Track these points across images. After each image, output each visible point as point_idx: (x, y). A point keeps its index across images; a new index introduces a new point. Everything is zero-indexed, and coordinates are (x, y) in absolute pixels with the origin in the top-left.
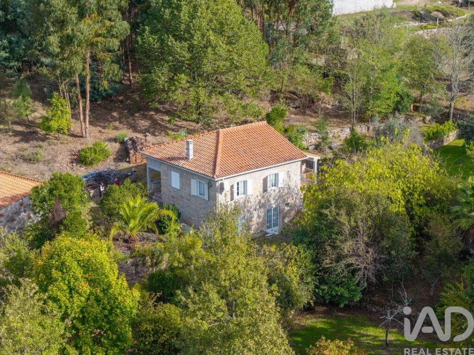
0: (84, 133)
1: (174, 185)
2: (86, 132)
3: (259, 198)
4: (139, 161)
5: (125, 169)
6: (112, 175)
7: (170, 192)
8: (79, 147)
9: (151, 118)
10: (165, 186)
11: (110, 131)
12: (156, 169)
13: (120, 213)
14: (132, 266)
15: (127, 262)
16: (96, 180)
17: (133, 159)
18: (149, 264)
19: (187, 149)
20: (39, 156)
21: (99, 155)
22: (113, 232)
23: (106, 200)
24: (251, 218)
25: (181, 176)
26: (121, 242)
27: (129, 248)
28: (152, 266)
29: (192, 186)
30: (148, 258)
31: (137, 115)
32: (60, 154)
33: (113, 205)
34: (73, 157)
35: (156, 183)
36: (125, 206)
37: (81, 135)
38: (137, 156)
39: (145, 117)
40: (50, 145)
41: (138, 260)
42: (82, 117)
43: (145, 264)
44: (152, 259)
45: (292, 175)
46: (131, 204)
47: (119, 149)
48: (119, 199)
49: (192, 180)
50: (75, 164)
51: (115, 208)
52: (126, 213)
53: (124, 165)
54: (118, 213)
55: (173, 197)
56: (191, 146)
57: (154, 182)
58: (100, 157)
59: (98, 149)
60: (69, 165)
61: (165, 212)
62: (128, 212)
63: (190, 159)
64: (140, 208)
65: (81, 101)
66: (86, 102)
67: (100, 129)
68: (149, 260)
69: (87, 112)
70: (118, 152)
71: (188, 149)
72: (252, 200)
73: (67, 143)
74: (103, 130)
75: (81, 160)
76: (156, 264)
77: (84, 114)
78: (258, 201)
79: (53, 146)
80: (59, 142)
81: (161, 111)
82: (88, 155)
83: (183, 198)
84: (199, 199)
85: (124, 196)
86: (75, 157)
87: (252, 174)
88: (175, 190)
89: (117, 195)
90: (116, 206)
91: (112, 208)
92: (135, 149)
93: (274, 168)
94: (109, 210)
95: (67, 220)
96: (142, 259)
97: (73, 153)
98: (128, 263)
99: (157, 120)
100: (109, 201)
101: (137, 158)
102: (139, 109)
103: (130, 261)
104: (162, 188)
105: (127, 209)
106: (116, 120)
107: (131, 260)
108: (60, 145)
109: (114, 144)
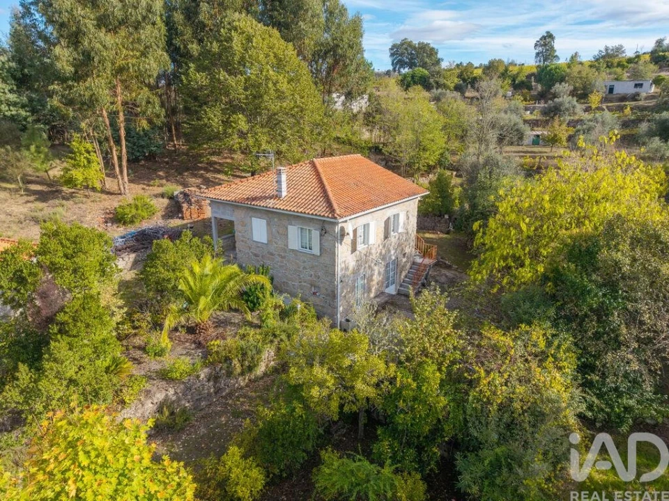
0: (122, 189)
1: (256, 238)
2: (124, 188)
3: (381, 247)
4: (195, 216)
5: (178, 227)
6: (161, 232)
7: (250, 248)
8: (116, 205)
9: (201, 176)
10: (242, 241)
11: (155, 188)
12: (227, 217)
13: (180, 288)
14: (209, 380)
15: (198, 377)
16: (137, 240)
17: (187, 214)
18: (239, 370)
19: (277, 182)
20: (58, 216)
21: (142, 210)
22: (169, 322)
23: (151, 267)
24: (372, 275)
25: (268, 224)
26: (182, 333)
27: (199, 345)
28: (242, 374)
29: (290, 236)
30: (235, 362)
31: (186, 174)
32: (90, 213)
33: (165, 274)
34: (108, 216)
35: (226, 239)
36: (187, 273)
37: (119, 192)
38: (193, 211)
39: (195, 176)
40: (76, 203)
41: (218, 369)
42: (117, 169)
43: (231, 373)
44: (242, 362)
45: (410, 216)
46: (197, 269)
47: (168, 205)
48: (175, 263)
49: (290, 227)
50: (109, 224)
51: (169, 280)
52: (189, 285)
53: (175, 223)
54: (175, 288)
55: (256, 255)
56: (284, 177)
57: (223, 237)
58: (145, 214)
59: (139, 205)
60: (101, 225)
61: (253, 278)
62: (192, 284)
63: (283, 197)
64: (213, 276)
65: (114, 149)
66: (121, 151)
67: (145, 186)
68: (238, 365)
69: (124, 163)
70: (167, 208)
71: (279, 182)
72: (373, 251)
73: (100, 201)
74: (147, 188)
75: (118, 219)
76: (250, 369)
77: (120, 166)
78: (379, 251)
79: (81, 205)
80: (89, 201)
81: (211, 171)
82: (127, 211)
83: (272, 254)
84: (302, 254)
85: (182, 258)
86: (111, 216)
87: (375, 215)
88: (259, 245)
89: (170, 257)
90: (171, 275)
91: (164, 279)
92: (190, 203)
93: (395, 207)
94: (157, 283)
95: (66, 313)
96: (225, 365)
97: (108, 211)
98: (201, 378)
99: (208, 178)
100: (156, 267)
101: (193, 213)
102: (187, 169)
103: (203, 373)
104: (237, 245)
105: (190, 279)
106: (163, 179)
107: (206, 370)
108: (90, 204)
109: (161, 200)
